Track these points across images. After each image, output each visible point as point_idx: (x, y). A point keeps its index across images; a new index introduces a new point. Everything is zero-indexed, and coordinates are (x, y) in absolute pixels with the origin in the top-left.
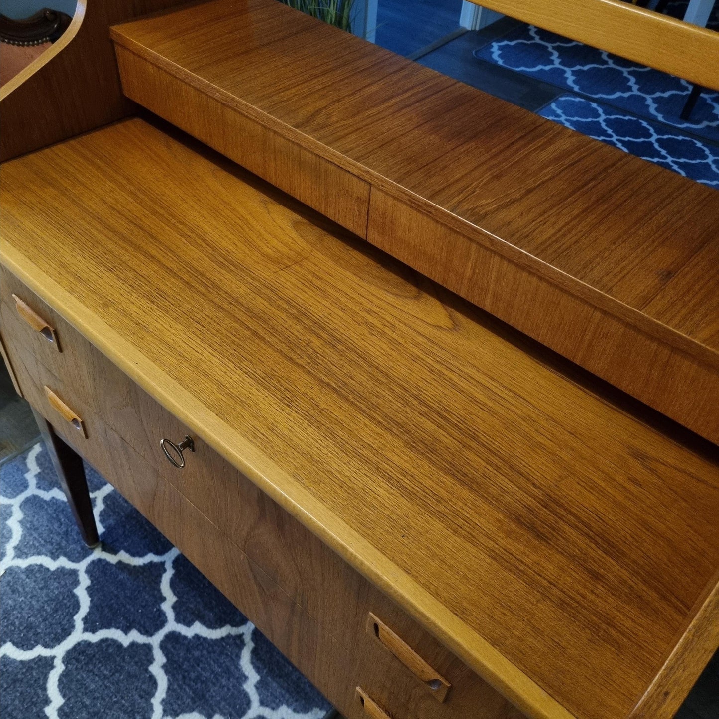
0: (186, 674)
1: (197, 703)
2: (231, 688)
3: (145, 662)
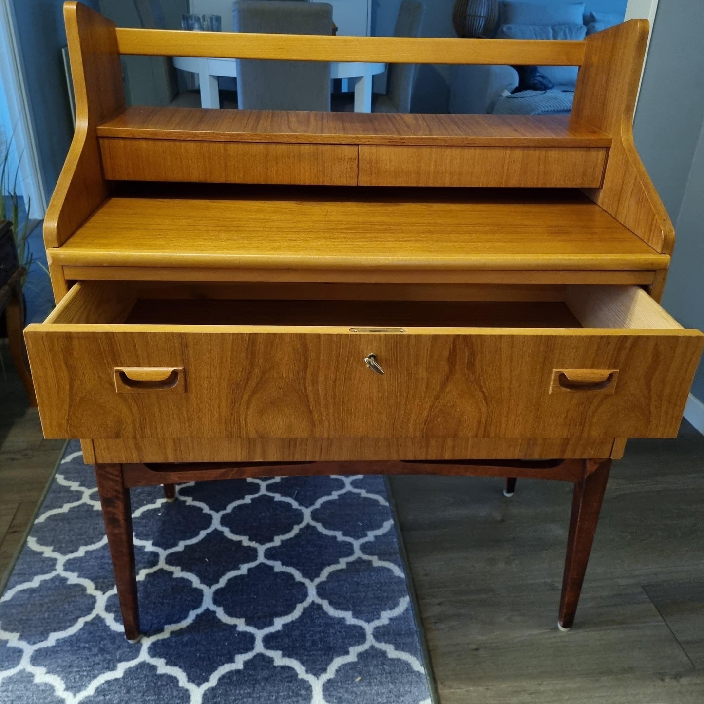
0: (304, 647)
1: (331, 653)
2: (341, 630)
3: (268, 664)
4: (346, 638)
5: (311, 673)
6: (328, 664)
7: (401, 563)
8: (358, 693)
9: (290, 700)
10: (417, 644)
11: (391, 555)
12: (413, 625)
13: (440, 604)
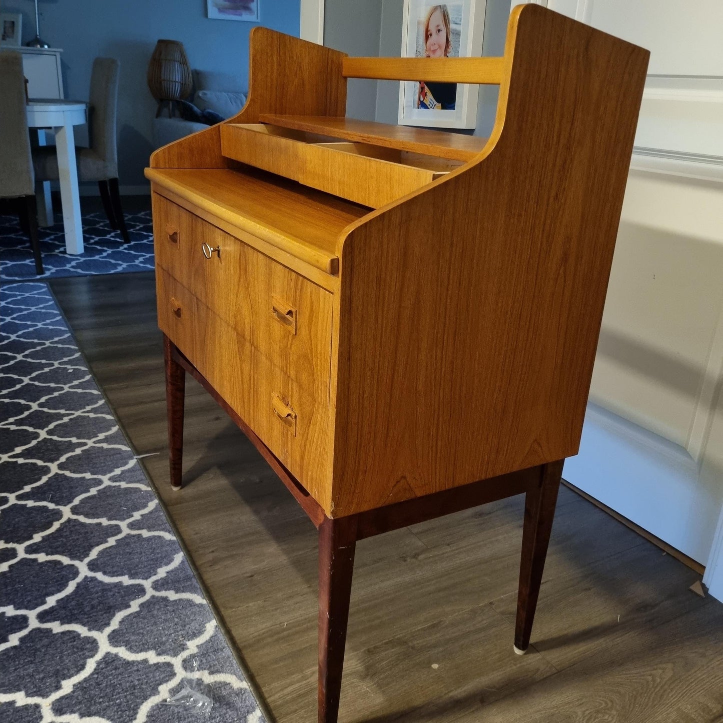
0: (83, 612)
1: (112, 611)
2: (119, 591)
3: (46, 634)
4: (125, 597)
5: (94, 630)
6: (110, 619)
7: (171, 530)
8: (145, 633)
9: (75, 655)
10: (196, 584)
11: (159, 525)
12: (190, 571)
13: (213, 552)
